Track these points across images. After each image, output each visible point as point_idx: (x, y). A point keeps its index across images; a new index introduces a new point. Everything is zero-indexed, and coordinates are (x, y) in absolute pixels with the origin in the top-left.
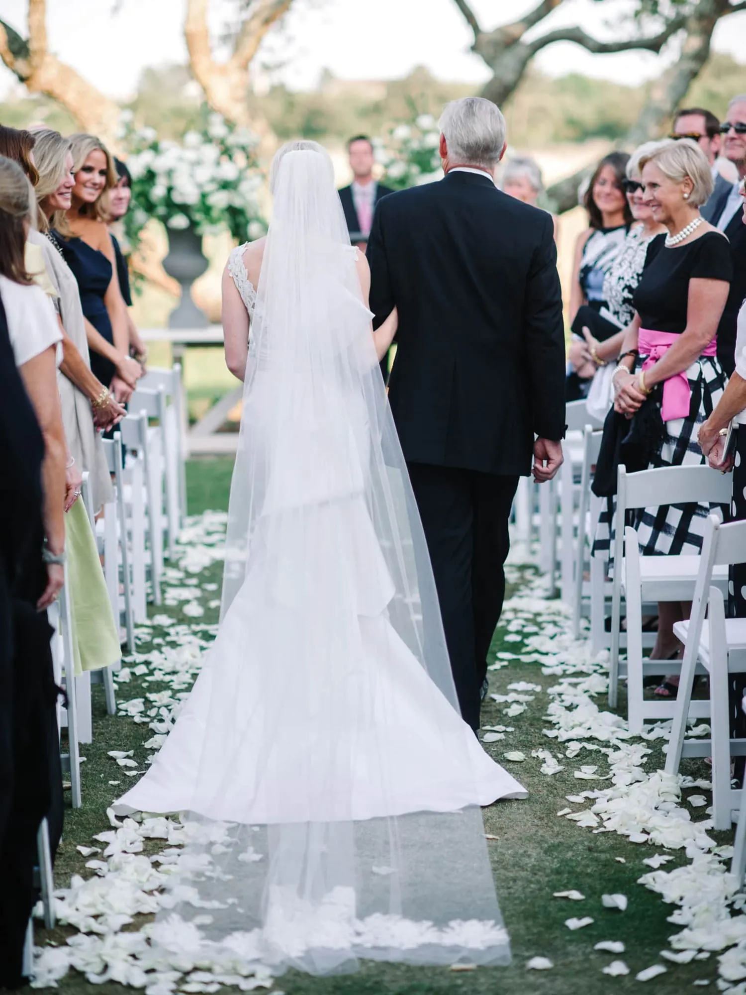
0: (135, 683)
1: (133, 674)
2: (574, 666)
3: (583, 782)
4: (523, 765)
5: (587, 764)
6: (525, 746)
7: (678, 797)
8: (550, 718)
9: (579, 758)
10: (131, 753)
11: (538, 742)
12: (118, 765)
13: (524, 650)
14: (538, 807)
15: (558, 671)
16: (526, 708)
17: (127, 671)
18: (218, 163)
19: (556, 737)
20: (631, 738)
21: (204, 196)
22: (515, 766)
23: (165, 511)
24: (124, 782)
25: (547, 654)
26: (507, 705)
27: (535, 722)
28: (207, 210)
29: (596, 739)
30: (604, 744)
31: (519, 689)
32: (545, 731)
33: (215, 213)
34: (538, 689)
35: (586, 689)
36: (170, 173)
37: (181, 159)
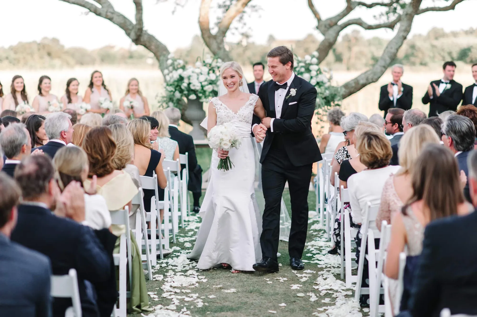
0: (161, 270)
1: (161, 266)
2: (330, 265)
3: (325, 304)
4: (303, 298)
5: (328, 298)
6: (305, 292)
7: (359, 309)
8: (317, 282)
9: (325, 296)
10: (156, 293)
11: (310, 290)
12: (151, 297)
13: (313, 259)
14: (305, 312)
15: (324, 266)
16: (309, 279)
17: (159, 265)
18: (209, 73)
19: (318, 289)
20: (346, 289)
21: (202, 87)
22: (300, 298)
23: (179, 210)
24: (152, 303)
25: (321, 261)
26: (302, 278)
27: (311, 284)
28: (204, 92)
29: (333, 289)
30: (336, 291)
31: (307, 272)
32: (314, 287)
33: (207, 93)
34: (315, 272)
35: (333, 272)
36: (189, 78)
37: (193, 72)
